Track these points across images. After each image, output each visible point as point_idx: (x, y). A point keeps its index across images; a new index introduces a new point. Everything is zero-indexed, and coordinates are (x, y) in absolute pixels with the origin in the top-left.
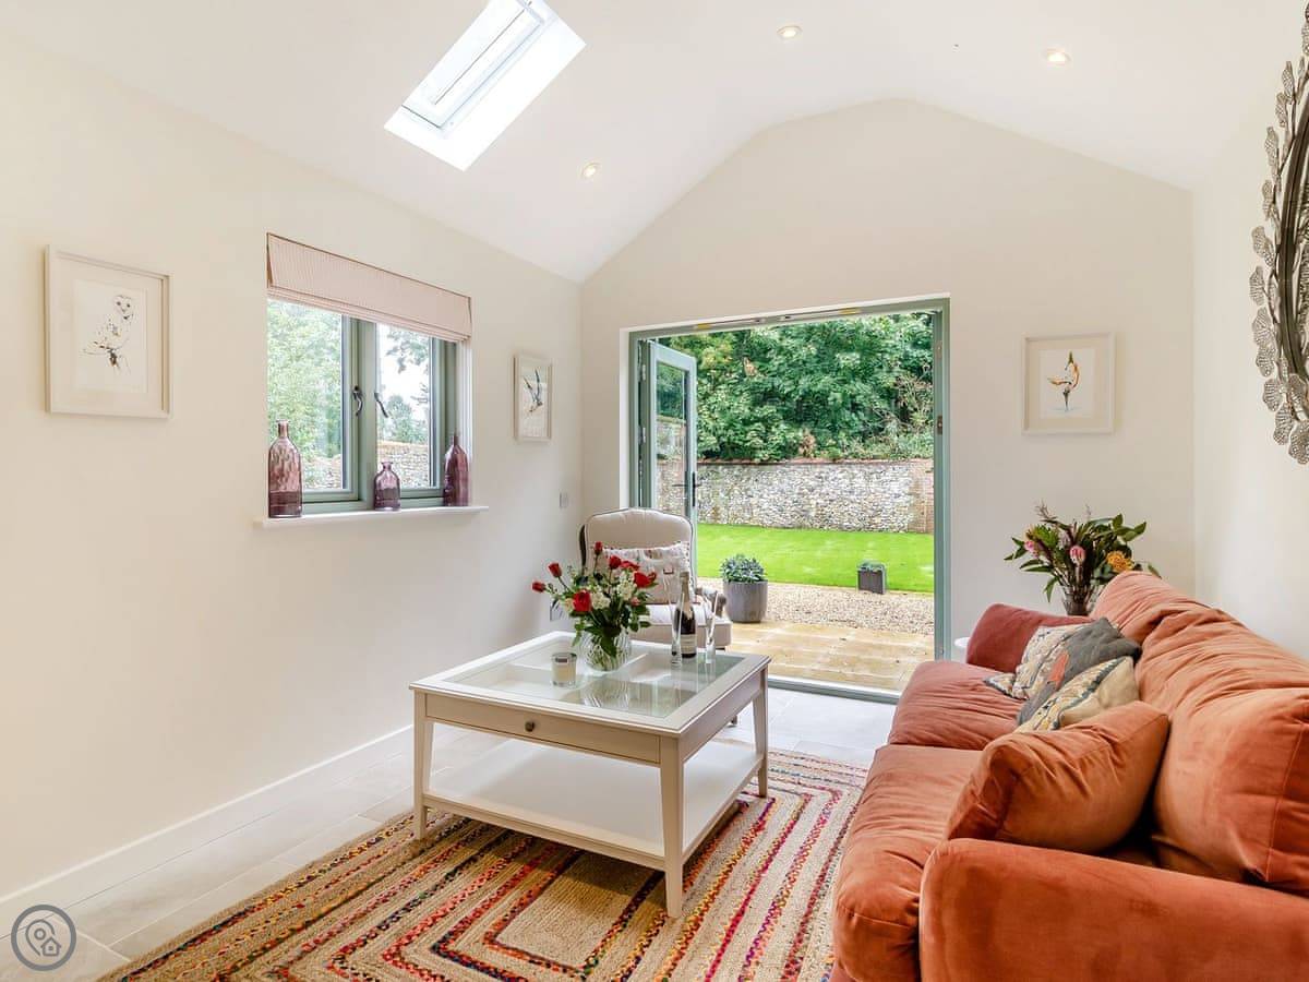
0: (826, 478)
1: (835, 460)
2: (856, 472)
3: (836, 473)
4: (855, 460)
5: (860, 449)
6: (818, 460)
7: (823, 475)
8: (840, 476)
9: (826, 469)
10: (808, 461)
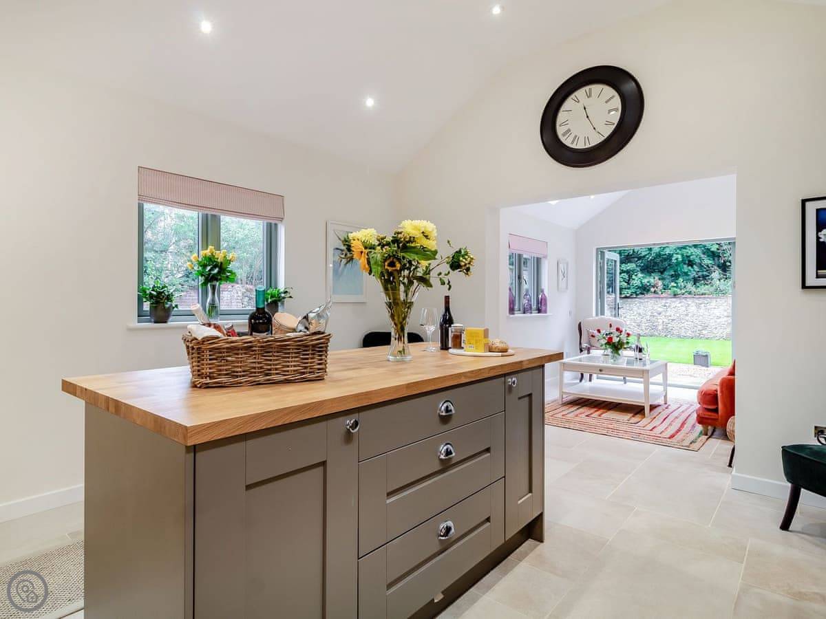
0: (669, 306)
1: (675, 295)
2: (689, 303)
3: (676, 303)
4: (689, 296)
5: (693, 289)
6: (664, 295)
7: (667, 304)
8: (680, 305)
9: (669, 301)
10: (657, 296)
